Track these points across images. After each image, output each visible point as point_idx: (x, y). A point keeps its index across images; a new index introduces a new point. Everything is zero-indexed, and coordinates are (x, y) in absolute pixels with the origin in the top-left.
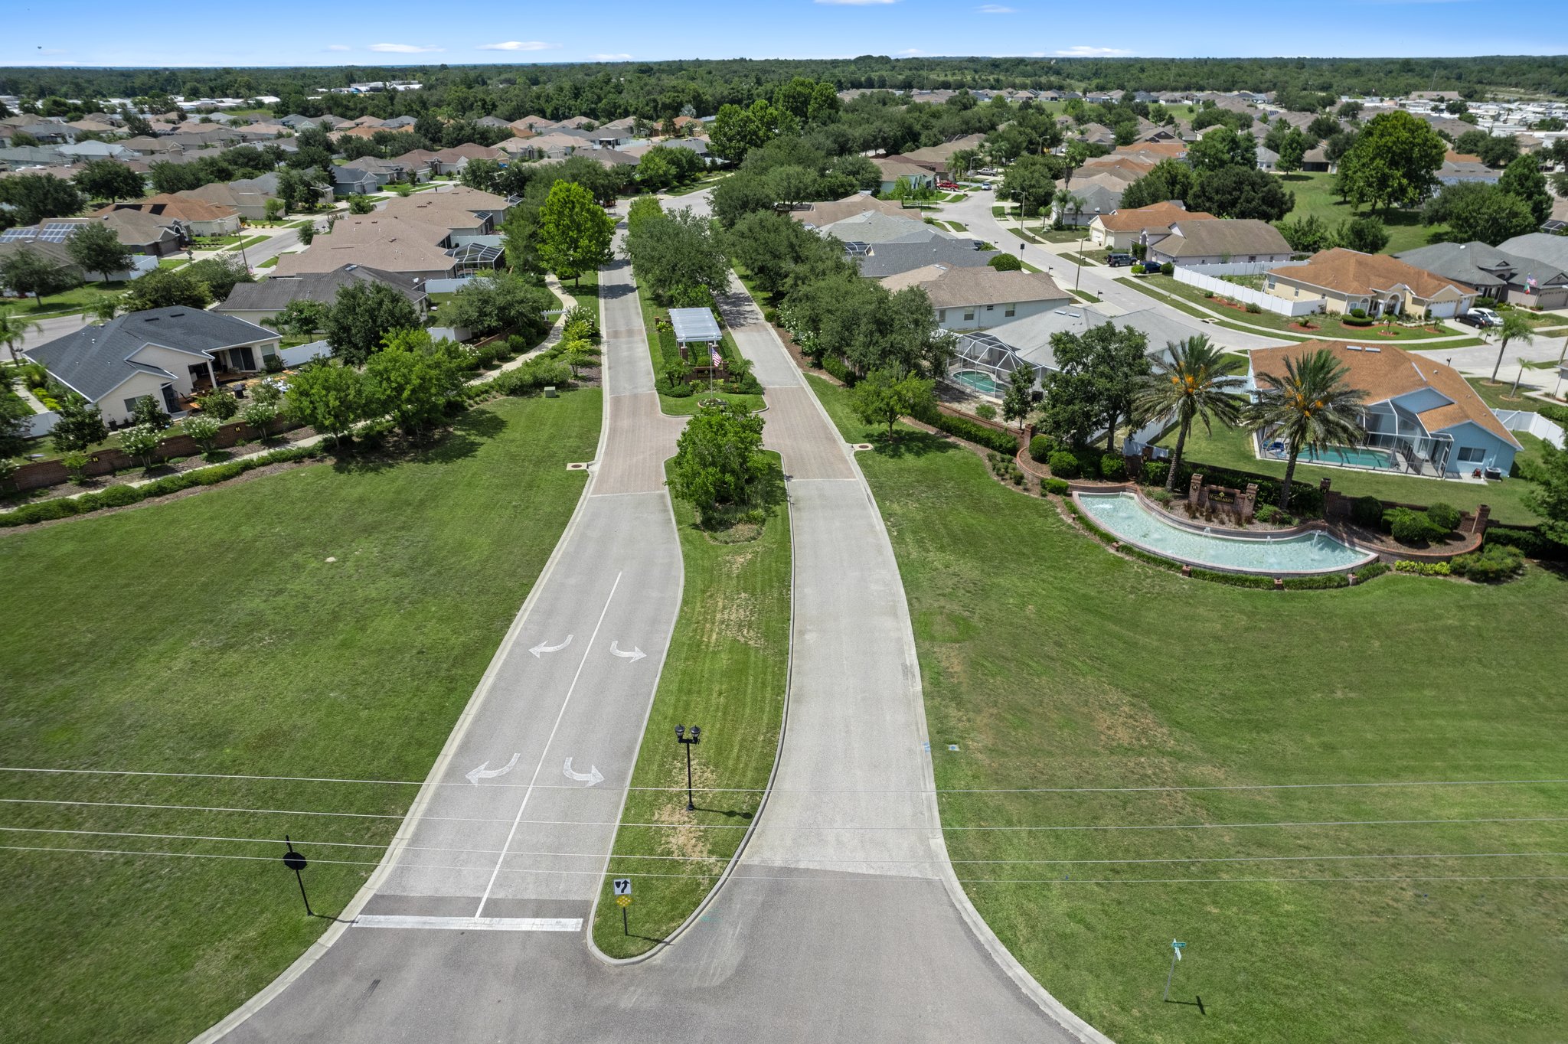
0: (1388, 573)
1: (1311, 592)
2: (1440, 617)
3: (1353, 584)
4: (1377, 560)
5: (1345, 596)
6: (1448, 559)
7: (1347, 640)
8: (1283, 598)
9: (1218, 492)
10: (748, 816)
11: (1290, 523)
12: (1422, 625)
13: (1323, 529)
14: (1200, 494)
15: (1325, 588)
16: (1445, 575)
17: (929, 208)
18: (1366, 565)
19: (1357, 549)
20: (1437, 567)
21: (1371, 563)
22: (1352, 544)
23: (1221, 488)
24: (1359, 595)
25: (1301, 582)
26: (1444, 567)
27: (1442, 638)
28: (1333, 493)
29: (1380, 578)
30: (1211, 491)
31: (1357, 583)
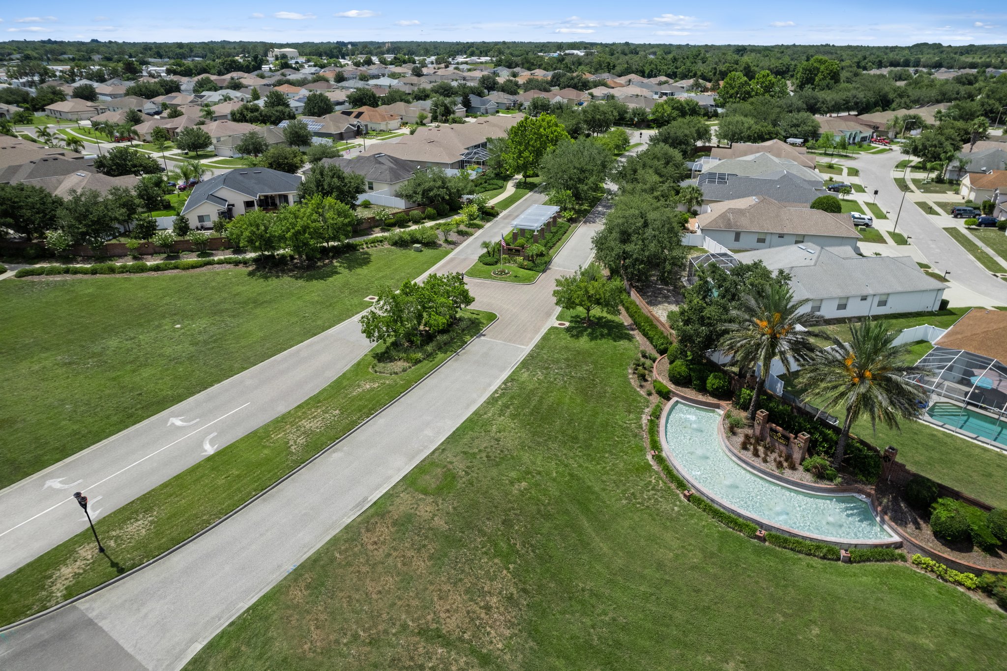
0: (900, 563)
1: (789, 554)
2: (917, 631)
3: (844, 561)
4: (899, 546)
5: (824, 570)
6: (979, 573)
7: (785, 615)
8: (758, 552)
9: (777, 432)
10: (121, 571)
11: (831, 479)
12: (885, 631)
13: (868, 495)
14: (762, 430)
15: (809, 555)
16: (969, 589)
17: (846, 156)
18: (876, 546)
19: (885, 527)
20: (961, 577)
21: (888, 546)
22: (883, 521)
23: (779, 429)
24: (840, 574)
25: (786, 541)
26: (970, 579)
27: (898, 655)
28: (897, 464)
29: (885, 565)
30: (772, 430)
31: (849, 561)
